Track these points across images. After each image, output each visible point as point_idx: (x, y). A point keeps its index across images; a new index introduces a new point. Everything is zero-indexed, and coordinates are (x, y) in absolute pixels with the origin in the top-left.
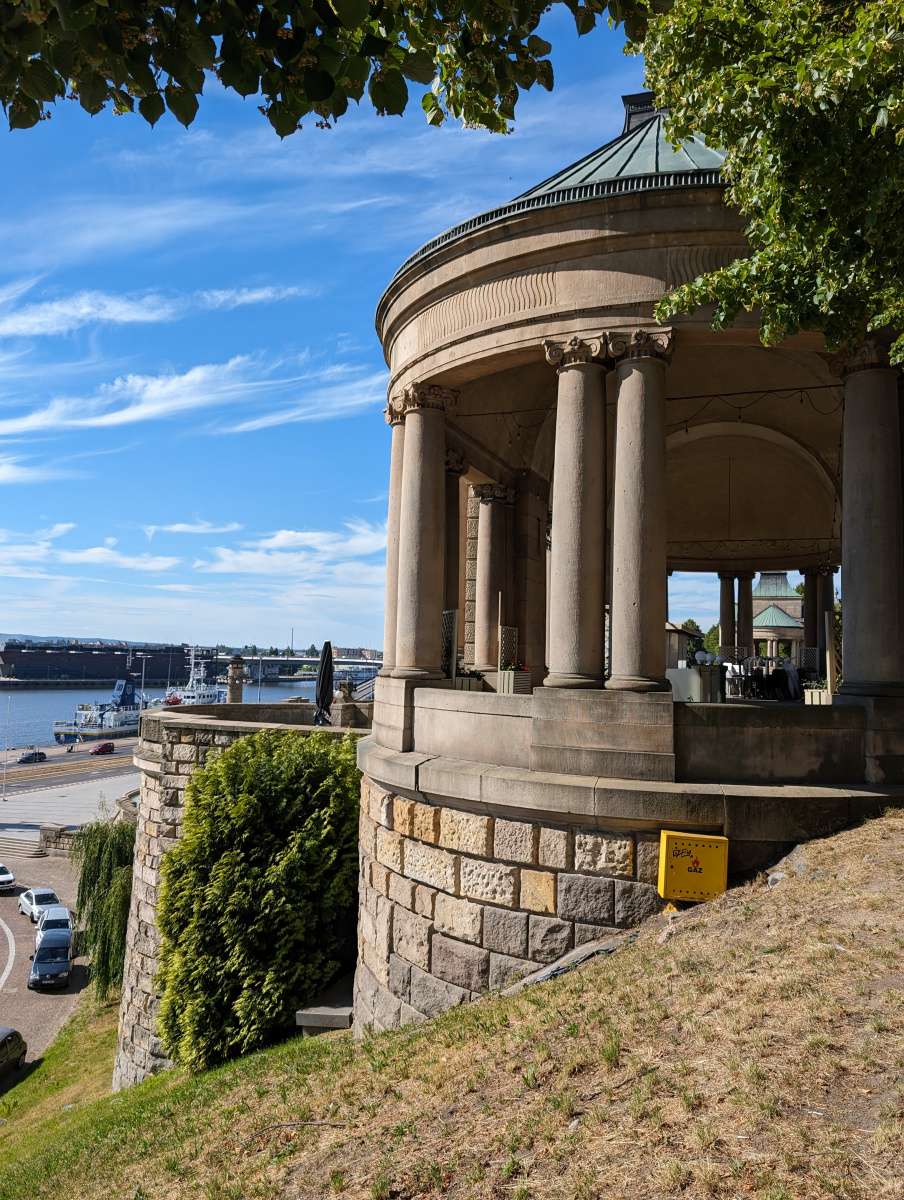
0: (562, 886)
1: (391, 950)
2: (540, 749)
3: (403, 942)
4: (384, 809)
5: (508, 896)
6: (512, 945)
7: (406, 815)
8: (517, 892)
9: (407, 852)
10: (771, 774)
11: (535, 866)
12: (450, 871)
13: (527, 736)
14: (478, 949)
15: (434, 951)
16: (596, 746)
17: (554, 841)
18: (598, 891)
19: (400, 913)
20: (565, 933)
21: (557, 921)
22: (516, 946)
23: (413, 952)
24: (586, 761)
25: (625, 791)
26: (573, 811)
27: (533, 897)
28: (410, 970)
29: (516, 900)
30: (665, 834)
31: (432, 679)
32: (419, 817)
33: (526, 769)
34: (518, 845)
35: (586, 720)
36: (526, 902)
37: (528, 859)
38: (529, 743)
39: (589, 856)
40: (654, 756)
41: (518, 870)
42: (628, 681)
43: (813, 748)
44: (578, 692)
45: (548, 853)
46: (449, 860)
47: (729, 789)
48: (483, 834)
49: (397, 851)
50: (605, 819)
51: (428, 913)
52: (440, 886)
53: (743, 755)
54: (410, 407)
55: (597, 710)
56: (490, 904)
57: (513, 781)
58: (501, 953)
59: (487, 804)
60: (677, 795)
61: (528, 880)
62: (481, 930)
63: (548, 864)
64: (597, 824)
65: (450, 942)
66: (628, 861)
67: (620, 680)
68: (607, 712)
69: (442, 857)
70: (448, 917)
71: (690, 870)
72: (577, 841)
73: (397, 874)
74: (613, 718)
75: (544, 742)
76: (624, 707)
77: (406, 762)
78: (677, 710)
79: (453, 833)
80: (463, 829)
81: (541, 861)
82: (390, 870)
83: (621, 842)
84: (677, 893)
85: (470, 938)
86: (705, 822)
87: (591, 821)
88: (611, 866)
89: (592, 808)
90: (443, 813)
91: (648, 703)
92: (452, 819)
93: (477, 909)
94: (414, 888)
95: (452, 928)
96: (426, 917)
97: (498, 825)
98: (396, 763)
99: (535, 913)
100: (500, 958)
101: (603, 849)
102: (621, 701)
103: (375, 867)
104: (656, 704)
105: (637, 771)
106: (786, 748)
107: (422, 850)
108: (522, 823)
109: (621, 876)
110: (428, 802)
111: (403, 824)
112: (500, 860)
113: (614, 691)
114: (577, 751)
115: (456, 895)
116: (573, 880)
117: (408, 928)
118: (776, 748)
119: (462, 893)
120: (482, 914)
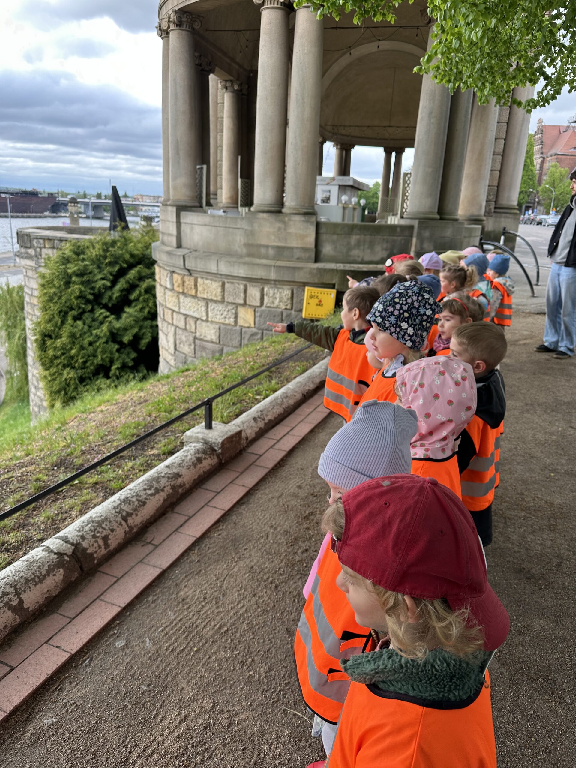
0: (258, 314)
1: (175, 349)
2: (247, 245)
3: (182, 345)
4: (168, 279)
5: (232, 320)
6: (234, 342)
7: (180, 281)
8: (236, 317)
9: (181, 301)
10: (362, 260)
11: (245, 304)
12: (203, 309)
13: (242, 239)
14: (217, 346)
15: (197, 348)
16: (276, 244)
17: (254, 292)
18: (275, 316)
19: (179, 332)
20: (259, 336)
21: (255, 330)
22: (236, 342)
23: (186, 349)
24: (271, 252)
25: (289, 267)
26: (264, 278)
27: (244, 320)
28: (185, 358)
29: (236, 322)
30: (307, 288)
31: (191, 207)
32: (187, 283)
33: (241, 257)
34: (236, 295)
35: (272, 230)
36: (241, 322)
37: (241, 301)
38: (242, 243)
39: (271, 299)
40: (305, 250)
41: (237, 307)
42: (294, 209)
43: (385, 246)
44: (268, 214)
45: (251, 298)
46: (203, 303)
47: (341, 267)
48: (219, 290)
49: (176, 301)
50: (279, 281)
51: (193, 330)
52: (198, 316)
53: (349, 250)
54: (172, 27)
55: (278, 225)
56: (224, 324)
57: (234, 262)
58: (229, 346)
59: (221, 275)
60: (314, 269)
61: (242, 312)
62: (219, 336)
63: (251, 304)
64: (275, 284)
65: (204, 343)
66: (289, 302)
67: (290, 208)
68: (282, 226)
69: (199, 302)
70: (203, 331)
71: (317, 305)
72: (265, 293)
73: (177, 312)
74: (285, 229)
75: (250, 242)
76: (291, 223)
77: (179, 254)
78: (318, 225)
79: (204, 290)
80: (209, 287)
81: (248, 303)
82: (173, 311)
83: (287, 293)
84: (311, 316)
85: (214, 341)
86: (327, 282)
87: (273, 282)
88: (281, 304)
89: (273, 276)
90: (199, 280)
91: (303, 221)
92: (204, 283)
93: (217, 326)
94: (186, 319)
95: (205, 336)
96: (192, 332)
97: (227, 285)
98: (173, 255)
99: (245, 327)
100: (228, 348)
101: (278, 296)
102: (290, 220)
103: (166, 310)
104: (307, 221)
105: (296, 257)
106: (372, 246)
107: (189, 299)
108: (238, 284)
109: (286, 309)
110: (191, 275)
111: (179, 286)
112: (228, 302)
113: (286, 214)
114: (267, 247)
115: (207, 321)
116: (263, 311)
117: (184, 338)
118: (366, 246)
119: (210, 319)
120: (220, 329)
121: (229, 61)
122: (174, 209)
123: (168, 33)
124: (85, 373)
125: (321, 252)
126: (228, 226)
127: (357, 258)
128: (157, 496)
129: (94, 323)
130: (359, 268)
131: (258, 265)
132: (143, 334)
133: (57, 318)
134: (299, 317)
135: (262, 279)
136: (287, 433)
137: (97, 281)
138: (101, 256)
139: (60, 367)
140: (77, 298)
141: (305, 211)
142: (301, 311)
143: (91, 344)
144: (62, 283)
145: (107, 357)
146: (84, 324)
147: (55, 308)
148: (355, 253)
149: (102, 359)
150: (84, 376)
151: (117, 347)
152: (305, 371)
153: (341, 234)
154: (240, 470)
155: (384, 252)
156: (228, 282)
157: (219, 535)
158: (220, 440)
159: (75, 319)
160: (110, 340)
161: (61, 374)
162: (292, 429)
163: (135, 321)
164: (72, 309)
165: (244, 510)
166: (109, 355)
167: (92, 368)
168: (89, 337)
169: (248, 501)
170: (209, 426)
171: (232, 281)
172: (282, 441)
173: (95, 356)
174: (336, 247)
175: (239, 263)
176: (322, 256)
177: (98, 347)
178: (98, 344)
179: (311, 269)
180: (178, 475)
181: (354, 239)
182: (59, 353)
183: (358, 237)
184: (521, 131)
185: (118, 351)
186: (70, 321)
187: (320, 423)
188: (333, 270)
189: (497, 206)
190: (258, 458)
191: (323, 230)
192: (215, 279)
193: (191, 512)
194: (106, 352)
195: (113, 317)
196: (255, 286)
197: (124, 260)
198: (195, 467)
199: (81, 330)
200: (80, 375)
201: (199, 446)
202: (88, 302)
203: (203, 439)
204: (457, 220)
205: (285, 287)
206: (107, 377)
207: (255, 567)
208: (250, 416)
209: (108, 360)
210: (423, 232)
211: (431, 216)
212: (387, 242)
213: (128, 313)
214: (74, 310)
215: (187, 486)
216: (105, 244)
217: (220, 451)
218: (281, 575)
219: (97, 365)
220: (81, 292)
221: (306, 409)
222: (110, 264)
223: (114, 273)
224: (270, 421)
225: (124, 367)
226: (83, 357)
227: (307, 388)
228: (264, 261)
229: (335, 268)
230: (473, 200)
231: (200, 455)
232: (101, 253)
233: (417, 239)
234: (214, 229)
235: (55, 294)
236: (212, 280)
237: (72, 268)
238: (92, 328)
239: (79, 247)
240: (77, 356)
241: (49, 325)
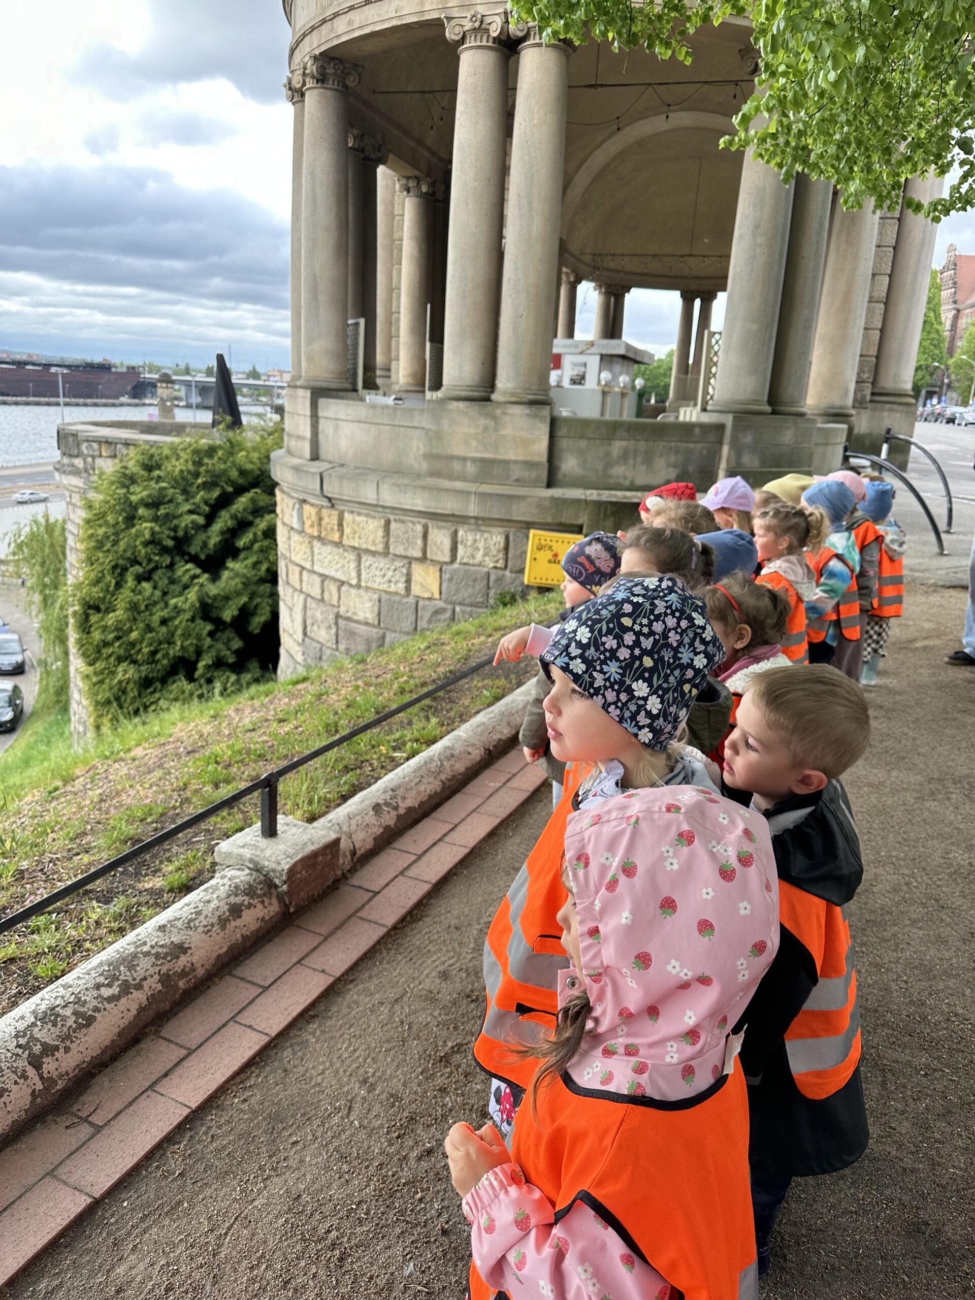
0: (446, 576)
1: (305, 634)
2: (430, 456)
3: (315, 627)
4: (295, 514)
5: (401, 586)
6: (403, 625)
7: (314, 518)
8: (408, 581)
9: (316, 550)
10: (632, 483)
11: (424, 559)
12: (353, 565)
13: (421, 446)
14: (375, 630)
15: (341, 633)
16: (479, 455)
17: (440, 538)
18: (475, 580)
19: (311, 604)
20: (448, 614)
21: (440, 604)
22: (408, 625)
23: (323, 634)
24: (471, 469)
25: (502, 495)
26: (456, 513)
27: (422, 586)
28: (321, 649)
29: (408, 589)
30: (532, 532)
31: (337, 390)
32: (326, 520)
33: (419, 476)
34: (410, 543)
35: (472, 431)
36: (416, 590)
37: (418, 554)
38: (421, 452)
39: (469, 551)
40: (530, 465)
41: (410, 563)
42: (512, 394)
43: (672, 459)
44: (466, 403)
45: (435, 549)
46: (352, 556)
47: (593, 495)
48: (380, 533)
49: (308, 550)
50: (483, 519)
51: (336, 603)
52: (344, 579)
53: (609, 465)
54: (310, 83)
55: (483, 422)
56: (387, 592)
57: (405, 486)
58: (395, 631)
59: (383, 507)
60: (545, 499)
61: (418, 571)
62: (379, 614)
63: (434, 558)
64: (477, 524)
65: (353, 625)
66: (501, 555)
67: (505, 393)
68: (490, 423)
69: (346, 554)
70: (352, 604)
71: (550, 561)
72: (459, 539)
73: (308, 571)
74: (496, 430)
75: (435, 451)
76: (507, 418)
77: (313, 470)
78: (554, 423)
79: (355, 533)
80: (363, 528)
81: (429, 556)
82: (303, 568)
83: (496, 539)
84: (538, 581)
85: (370, 621)
86: (568, 522)
87: (472, 521)
88: (487, 559)
89: (473, 509)
90: (346, 515)
91: (528, 415)
92: (354, 522)
93: (376, 597)
94: (323, 582)
95: (355, 613)
96: (333, 606)
97: (393, 525)
98: (304, 471)
99: (423, 598)
100: (393, 635)
101: (481, 545)
102: (504, 413)
103: (291, 566)
104: (535, 416)
105: (514, 478)
106: (648, 459)
107: (328, 549)
108: (413, 523)
109: (495, 568)
110: (333, 506)
111: (312, 526)
112: (395, 555)
113: (499, 404)
114: (464, 459)
115: (358, 586)
116: (455, 571)
117: (319, 616)
118: (639, 459)
119: (363, 584)
120: (380, 601)
121: (412, 144)
122: (308, 394)
123: (303, 95)
124: (152, 671)
125: (558, 468)
126: (397, 423)
127: (622, 481)
128: (123, 1000)
129: (172, 587)
130: (625, 497)
131: (447, 490)
132: (256, 606)
133: (108, 578)
134: (517, 582)
135: (453, 515)
136: (440, 840)
137: (181, 515)
138: (189, 472)
139: (112, 660)
140: (146, 544)
141: (532, 397)
142: (521, 571)
143: (164, 622)
144: (121, 519)
145: (191, 644)
146: (155, 588)
147: (106, 560)
148: (619, 471)
149: (182, 647)
150: (151, 675)
151: (209, 627)
152: (497, 699)
153: (594, 439)
154: (324, 930)
155: (671, 470)
156: (395, 520)
157: (245, 1101)
158: (286, 865)
159: (140, 579)
160: (198, 616)
161: (113, 673)
162: (452, 829)
163: (244, 584)
164: (135, 562)
165: (313, 1033)
166: (195, 642)
167: (165, 662)
168: (162, 609)
169: (327, 1010)
170: (270, 831)
171: (402, 518)
172: (425, 859)
173: (170, 643)
174: (585, 461)
175: (415, 487)
176: (560, 476)
177: (177, 627)
178: (177, 622)
179: (540, 498)
180: (181, 949)
181: (617, 447)
182: (111, 636)
183: (624, 443)
184: (919, 261)
185: (211, 634)
186: (130, 582)
187: (511, 815)
188: (578, 501)
189: (876, 391)
190: (370, 900)
191: (562, 431)
192: (372, 513)
193: (193, 1038)
194: (189, 635)
195: (206, 576)
196: (443, 528)
197: (229, 480)
198: (223, 928)
199: (148, 599)
200: (143, 675)
201: (242, 876)
202: (165, 550)
203: (251, 860)
204: (802, 415)
205: (494, 530)
206: (191, 679)
207: (305, 1198)
208: (368, 802)
209: (191, 649)
210: (740, 435)
211: (756, 408)
212: (677, 452)
213: (232, 570)
214: (140, 564)
215: (200, 972)
216: (196, 452)
217: (285, 887)
218: (361, 1222)
219: (174, 657)
220: (153, 533)
221: (488, 781)
222: (206, 486)
223: (212, 502)
224: (410, 810)
225: (219, 664)
226: (151, 644)
227: (496, 737)
228: (459, 485)
229: (583, 497)
230: (833, 380)
231: (238, 900)
232: (191, 467)
233: (730, 448)
234: (373, 428)
235: (106, 536)
236: (367, 516)
237: (139, 493)
238: (169, 596)
239: (152, 456)
240: (141, 643)
241: (95, 589)
